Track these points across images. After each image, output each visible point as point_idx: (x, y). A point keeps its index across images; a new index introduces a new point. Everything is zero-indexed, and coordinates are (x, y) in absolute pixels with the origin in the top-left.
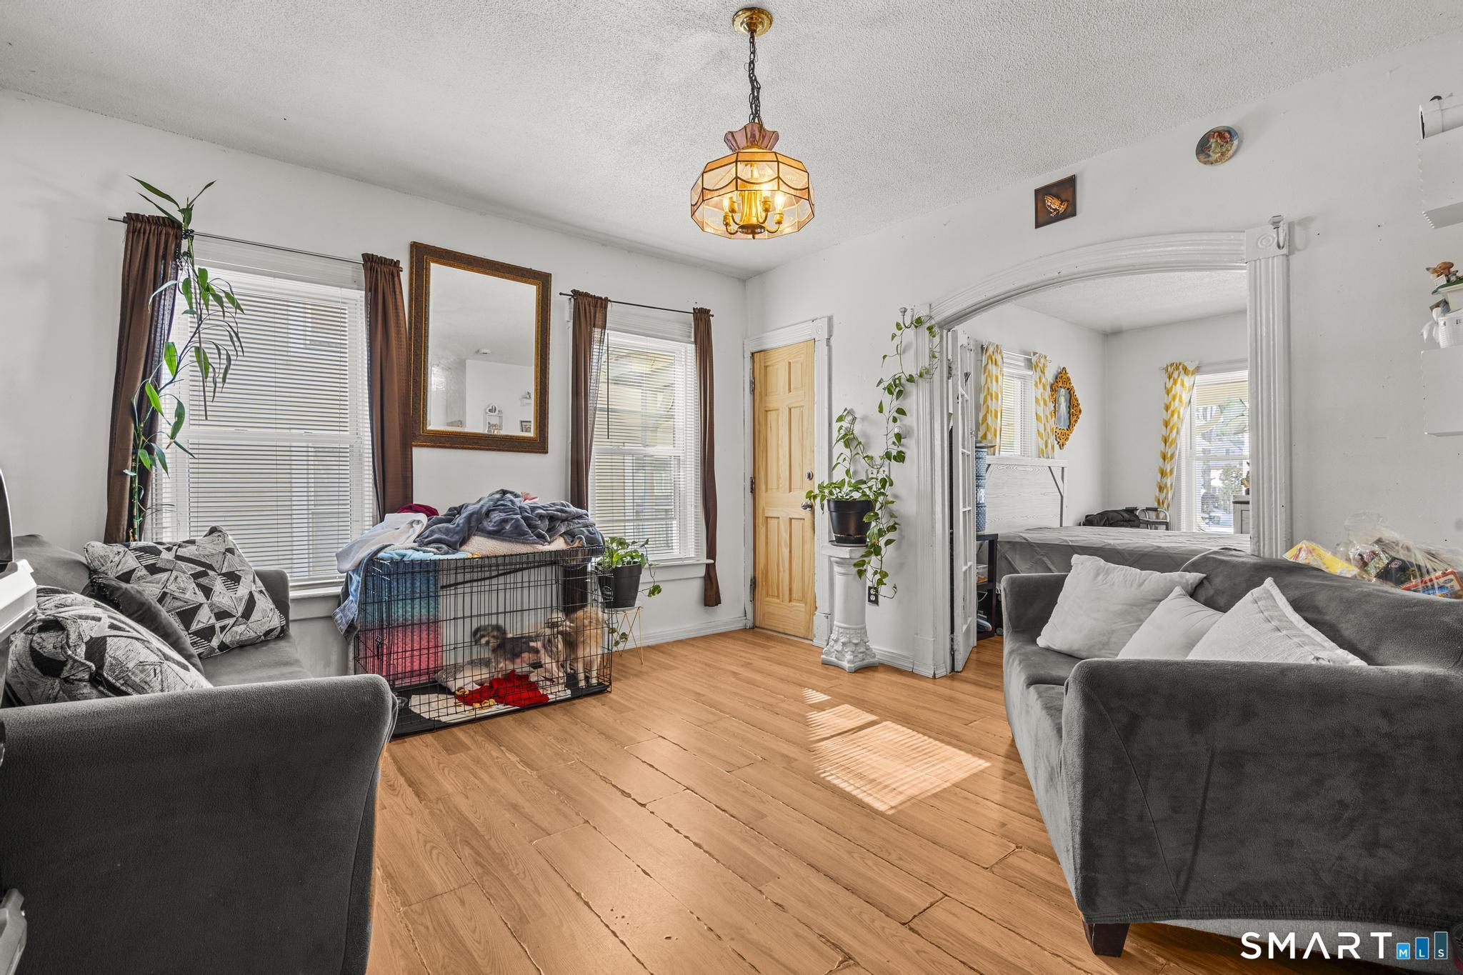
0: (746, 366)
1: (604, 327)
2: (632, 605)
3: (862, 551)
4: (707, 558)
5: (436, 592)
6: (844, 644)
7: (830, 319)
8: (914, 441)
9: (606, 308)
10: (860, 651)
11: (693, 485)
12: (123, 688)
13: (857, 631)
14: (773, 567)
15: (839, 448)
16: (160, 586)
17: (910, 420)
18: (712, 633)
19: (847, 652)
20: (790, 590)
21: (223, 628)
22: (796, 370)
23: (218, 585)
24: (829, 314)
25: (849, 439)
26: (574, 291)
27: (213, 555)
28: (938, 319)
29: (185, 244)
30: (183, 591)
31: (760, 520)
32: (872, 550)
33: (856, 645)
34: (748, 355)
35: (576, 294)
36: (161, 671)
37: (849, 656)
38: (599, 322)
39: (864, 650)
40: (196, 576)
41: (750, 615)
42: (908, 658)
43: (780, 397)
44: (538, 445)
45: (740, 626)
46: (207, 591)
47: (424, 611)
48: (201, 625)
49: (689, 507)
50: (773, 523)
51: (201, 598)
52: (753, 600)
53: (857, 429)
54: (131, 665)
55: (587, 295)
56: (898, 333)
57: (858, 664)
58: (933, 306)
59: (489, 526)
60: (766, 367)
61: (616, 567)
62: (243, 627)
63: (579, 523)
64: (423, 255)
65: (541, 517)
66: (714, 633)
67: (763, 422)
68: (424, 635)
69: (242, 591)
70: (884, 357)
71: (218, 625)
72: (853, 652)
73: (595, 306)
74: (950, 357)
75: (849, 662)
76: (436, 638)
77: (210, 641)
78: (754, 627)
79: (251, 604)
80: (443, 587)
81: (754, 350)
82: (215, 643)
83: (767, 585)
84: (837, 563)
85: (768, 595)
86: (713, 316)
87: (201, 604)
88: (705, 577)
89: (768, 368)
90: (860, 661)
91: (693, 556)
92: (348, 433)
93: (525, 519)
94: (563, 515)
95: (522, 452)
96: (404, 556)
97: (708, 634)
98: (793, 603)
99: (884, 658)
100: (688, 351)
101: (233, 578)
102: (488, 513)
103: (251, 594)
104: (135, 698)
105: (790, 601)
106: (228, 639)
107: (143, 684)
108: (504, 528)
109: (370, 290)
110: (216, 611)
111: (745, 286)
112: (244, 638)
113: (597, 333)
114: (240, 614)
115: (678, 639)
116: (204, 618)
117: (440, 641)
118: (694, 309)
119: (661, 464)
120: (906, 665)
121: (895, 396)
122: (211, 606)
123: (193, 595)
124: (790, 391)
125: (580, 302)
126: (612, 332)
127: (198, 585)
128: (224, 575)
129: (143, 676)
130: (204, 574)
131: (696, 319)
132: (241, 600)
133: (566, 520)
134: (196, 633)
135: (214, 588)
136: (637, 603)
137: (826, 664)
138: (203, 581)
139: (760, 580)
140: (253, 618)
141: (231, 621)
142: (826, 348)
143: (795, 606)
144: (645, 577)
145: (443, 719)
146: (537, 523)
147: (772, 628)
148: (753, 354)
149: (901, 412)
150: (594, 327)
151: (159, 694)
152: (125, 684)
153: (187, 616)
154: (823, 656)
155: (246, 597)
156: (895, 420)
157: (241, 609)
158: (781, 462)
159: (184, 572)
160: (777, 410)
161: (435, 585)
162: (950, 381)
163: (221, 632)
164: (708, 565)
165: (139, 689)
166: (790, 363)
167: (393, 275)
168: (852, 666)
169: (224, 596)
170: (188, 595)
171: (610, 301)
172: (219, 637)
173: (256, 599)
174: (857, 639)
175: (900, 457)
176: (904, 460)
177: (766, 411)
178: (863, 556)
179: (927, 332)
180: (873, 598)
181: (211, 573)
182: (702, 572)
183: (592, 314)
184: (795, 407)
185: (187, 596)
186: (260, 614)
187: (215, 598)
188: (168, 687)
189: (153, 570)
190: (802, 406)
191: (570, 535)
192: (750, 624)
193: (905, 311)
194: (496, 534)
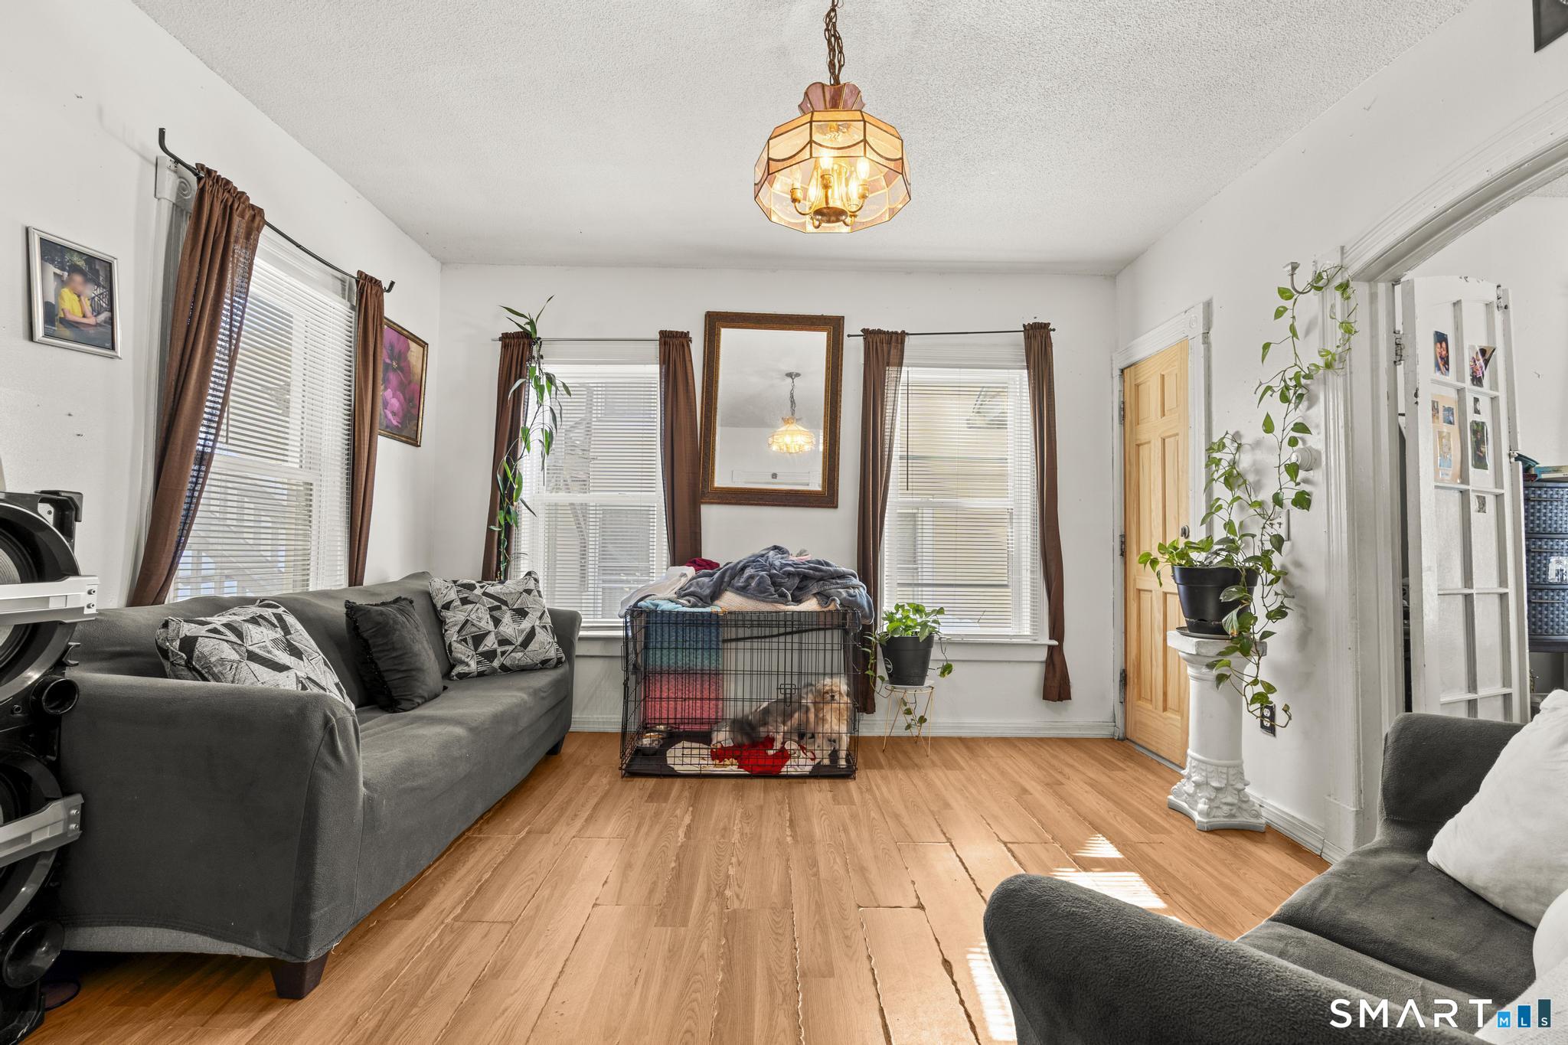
0: (1115, 388)
1: (901, 364)
2: (921, 683)
3: (1221, 645)
4: (1050, 639)
5: (718, 644)
6: (1198, 785)
7: (1208, 305)
8: (1321, 473)
9: (903, 343)
10: (1224, 800)
11: (1029, 544)
12: (206, 675)
13: (1220, 769)
14: (1146, 658)
15: (1220, 490)
16: (466, 614)
17: (1315, 440)
18: (1056, 736)
19: (1201, 798)
20: (1165, 694)
21: (503, 653)
22: (1170, 384)
23: (507, 618)
24: (1206, 298)
25: (1232, 479)
26: (863, 330)
27: (511, 593)
28: (1356, 267)
29: (535, 348)
30: (480, 619)
31: (1132, 594)
32: (1238, 646)
33: (1218, 790)
34: (1117, 373)
35: (866, 332)
36: (237, 668)
37: (1202, 806)
38: (893, 358)
39: (1236, 801)
40: (491, 609)
41: (1120, 722)
42: (1315, 830)
43: (1152, 427)
44: (826, 498)
45: (1105, 733)
46: (497, 622)
47: (706, 662)
48: (486, 648)
49: (1024, 572)
50: (1145, 596)
51: (491, 627)
52: (1124, 702)
53: (1245, 462)
54: (213, 659)
55: (880, 332)
56: (1289, 304)
57: (1220, 820)
58: (1347, 248)
59: (740, 582)
60: (1137, 386)
61: (892, 637)
62: (520, 654)
63: (838, 584)
64: (715, 322)
65: (789, 574)
66: (1061, 736)
67: (1133, 460)
68: (706, 685)
69: (526, 625)
70: (1266, 347)
71: (499, 650)
72: (1210, 799)
73: (889, 343)
74: (1399, 327)
75: (1200, 813)
76: (717, 690)
77: (492, 662)
78: (1124, 739)
79: (531, 634)
80: (724, 641)
81: (1123, 365)
82: (496, 664)
83: (1139, 683)
84: (1184, 659)
85: (1140, 697)
86: (1054, 330)
87: (490, 632)
88: (1046, 662)
89: (1140, 387)
90: (1225, 817)
91: (1028, 633)
92: (654, 493)
93: (771, 576)
94: (817, 573)
95: (809, 507)
96: (657, 606)
97: (1051, 736)
98: (1168, 714)
99: (1281, 823)
100: (1019, 379)
101: (522, 613)
102: (743, 569)
103: (533, 628)
104: (212, 683)
105: (1165, 709)
106: (508, 663)
107: (219, 675)
108: (750, 584)
109: (664, 363)
110: (500, 638)
111: (1115, 282)
112: (522, 663)
113: (891, 372)
114: (519, 643)
115: (1004, 735)
116: (490, 643)
117: (721, 694)
118: (1024, 326)
119: (992, 519)
120: (1311, 842)
121: (1292, 406)
122: (497, 634)
123: (487, 624)
124: (1164, 415)
125: (871, 340)
126: (914, 369)
127: (491, 616)
128: (514, 610)
129: (221, 669)
130: (498, 608)
131: (1028, 338)
132: (523, 632)
133: (821, 579)
134: (482, 654)
135: (503, 620)
136: (928, 682)
137: (1174, 808)
138: (496, 614)
139: (1131, 675)
140: (530, 648)
141: (510, 648)
142: (1202, 347)
143: (1170, 718)
144: (935, 653)
145: (676, 768)
146: (783, 581)
147: (1144, 744)
148: (1122, 371)
149: (1302, 428)
150: (888, 365)
151: (229, 685)
152: (208, 672)
153: (478, 639)
154: (1171, 797)
155: (528, 630)
156: (1293, 442)
157: (520, 640)
158: (1153, 514)
159: (484, 606)
160: (1149, 442)
161: (717, 637)
162: (1400, 368)
163: (502, 656)
164: (1051, 648)
165: (217, 679)
166: (1163, 376)
167: (683, 345)
168: (1205, 820)
169: (509, 627)
170: (483, 624)
171: (908, 334)
172: (499, 660)
173: (537, 632)
174: (1220, 782)
175: (1303, 501)
176: (1309, 506)
177: (1138, 445)
178: (1221, 654)
179: (1338, 294)
180: (1267, 724)
181: (504, 608)
182: (1043, 655)
183: (886, 354)
184: (1170, 437)
185: (481, 624)
186: (537, 645)
187: (501, 628)
188: (238, 680)
189: (465, 601)
190: (1177, 434)
191: (824, 597)
192: (1119, 733)
193: (1295, 267)
194: (742, 591)
